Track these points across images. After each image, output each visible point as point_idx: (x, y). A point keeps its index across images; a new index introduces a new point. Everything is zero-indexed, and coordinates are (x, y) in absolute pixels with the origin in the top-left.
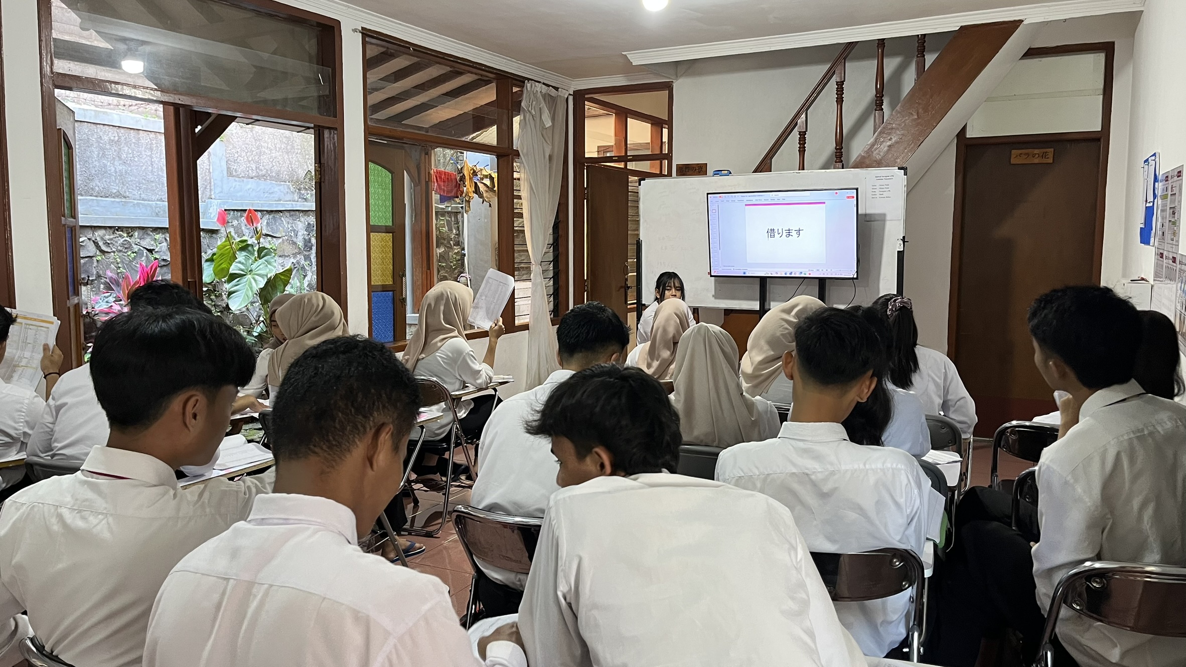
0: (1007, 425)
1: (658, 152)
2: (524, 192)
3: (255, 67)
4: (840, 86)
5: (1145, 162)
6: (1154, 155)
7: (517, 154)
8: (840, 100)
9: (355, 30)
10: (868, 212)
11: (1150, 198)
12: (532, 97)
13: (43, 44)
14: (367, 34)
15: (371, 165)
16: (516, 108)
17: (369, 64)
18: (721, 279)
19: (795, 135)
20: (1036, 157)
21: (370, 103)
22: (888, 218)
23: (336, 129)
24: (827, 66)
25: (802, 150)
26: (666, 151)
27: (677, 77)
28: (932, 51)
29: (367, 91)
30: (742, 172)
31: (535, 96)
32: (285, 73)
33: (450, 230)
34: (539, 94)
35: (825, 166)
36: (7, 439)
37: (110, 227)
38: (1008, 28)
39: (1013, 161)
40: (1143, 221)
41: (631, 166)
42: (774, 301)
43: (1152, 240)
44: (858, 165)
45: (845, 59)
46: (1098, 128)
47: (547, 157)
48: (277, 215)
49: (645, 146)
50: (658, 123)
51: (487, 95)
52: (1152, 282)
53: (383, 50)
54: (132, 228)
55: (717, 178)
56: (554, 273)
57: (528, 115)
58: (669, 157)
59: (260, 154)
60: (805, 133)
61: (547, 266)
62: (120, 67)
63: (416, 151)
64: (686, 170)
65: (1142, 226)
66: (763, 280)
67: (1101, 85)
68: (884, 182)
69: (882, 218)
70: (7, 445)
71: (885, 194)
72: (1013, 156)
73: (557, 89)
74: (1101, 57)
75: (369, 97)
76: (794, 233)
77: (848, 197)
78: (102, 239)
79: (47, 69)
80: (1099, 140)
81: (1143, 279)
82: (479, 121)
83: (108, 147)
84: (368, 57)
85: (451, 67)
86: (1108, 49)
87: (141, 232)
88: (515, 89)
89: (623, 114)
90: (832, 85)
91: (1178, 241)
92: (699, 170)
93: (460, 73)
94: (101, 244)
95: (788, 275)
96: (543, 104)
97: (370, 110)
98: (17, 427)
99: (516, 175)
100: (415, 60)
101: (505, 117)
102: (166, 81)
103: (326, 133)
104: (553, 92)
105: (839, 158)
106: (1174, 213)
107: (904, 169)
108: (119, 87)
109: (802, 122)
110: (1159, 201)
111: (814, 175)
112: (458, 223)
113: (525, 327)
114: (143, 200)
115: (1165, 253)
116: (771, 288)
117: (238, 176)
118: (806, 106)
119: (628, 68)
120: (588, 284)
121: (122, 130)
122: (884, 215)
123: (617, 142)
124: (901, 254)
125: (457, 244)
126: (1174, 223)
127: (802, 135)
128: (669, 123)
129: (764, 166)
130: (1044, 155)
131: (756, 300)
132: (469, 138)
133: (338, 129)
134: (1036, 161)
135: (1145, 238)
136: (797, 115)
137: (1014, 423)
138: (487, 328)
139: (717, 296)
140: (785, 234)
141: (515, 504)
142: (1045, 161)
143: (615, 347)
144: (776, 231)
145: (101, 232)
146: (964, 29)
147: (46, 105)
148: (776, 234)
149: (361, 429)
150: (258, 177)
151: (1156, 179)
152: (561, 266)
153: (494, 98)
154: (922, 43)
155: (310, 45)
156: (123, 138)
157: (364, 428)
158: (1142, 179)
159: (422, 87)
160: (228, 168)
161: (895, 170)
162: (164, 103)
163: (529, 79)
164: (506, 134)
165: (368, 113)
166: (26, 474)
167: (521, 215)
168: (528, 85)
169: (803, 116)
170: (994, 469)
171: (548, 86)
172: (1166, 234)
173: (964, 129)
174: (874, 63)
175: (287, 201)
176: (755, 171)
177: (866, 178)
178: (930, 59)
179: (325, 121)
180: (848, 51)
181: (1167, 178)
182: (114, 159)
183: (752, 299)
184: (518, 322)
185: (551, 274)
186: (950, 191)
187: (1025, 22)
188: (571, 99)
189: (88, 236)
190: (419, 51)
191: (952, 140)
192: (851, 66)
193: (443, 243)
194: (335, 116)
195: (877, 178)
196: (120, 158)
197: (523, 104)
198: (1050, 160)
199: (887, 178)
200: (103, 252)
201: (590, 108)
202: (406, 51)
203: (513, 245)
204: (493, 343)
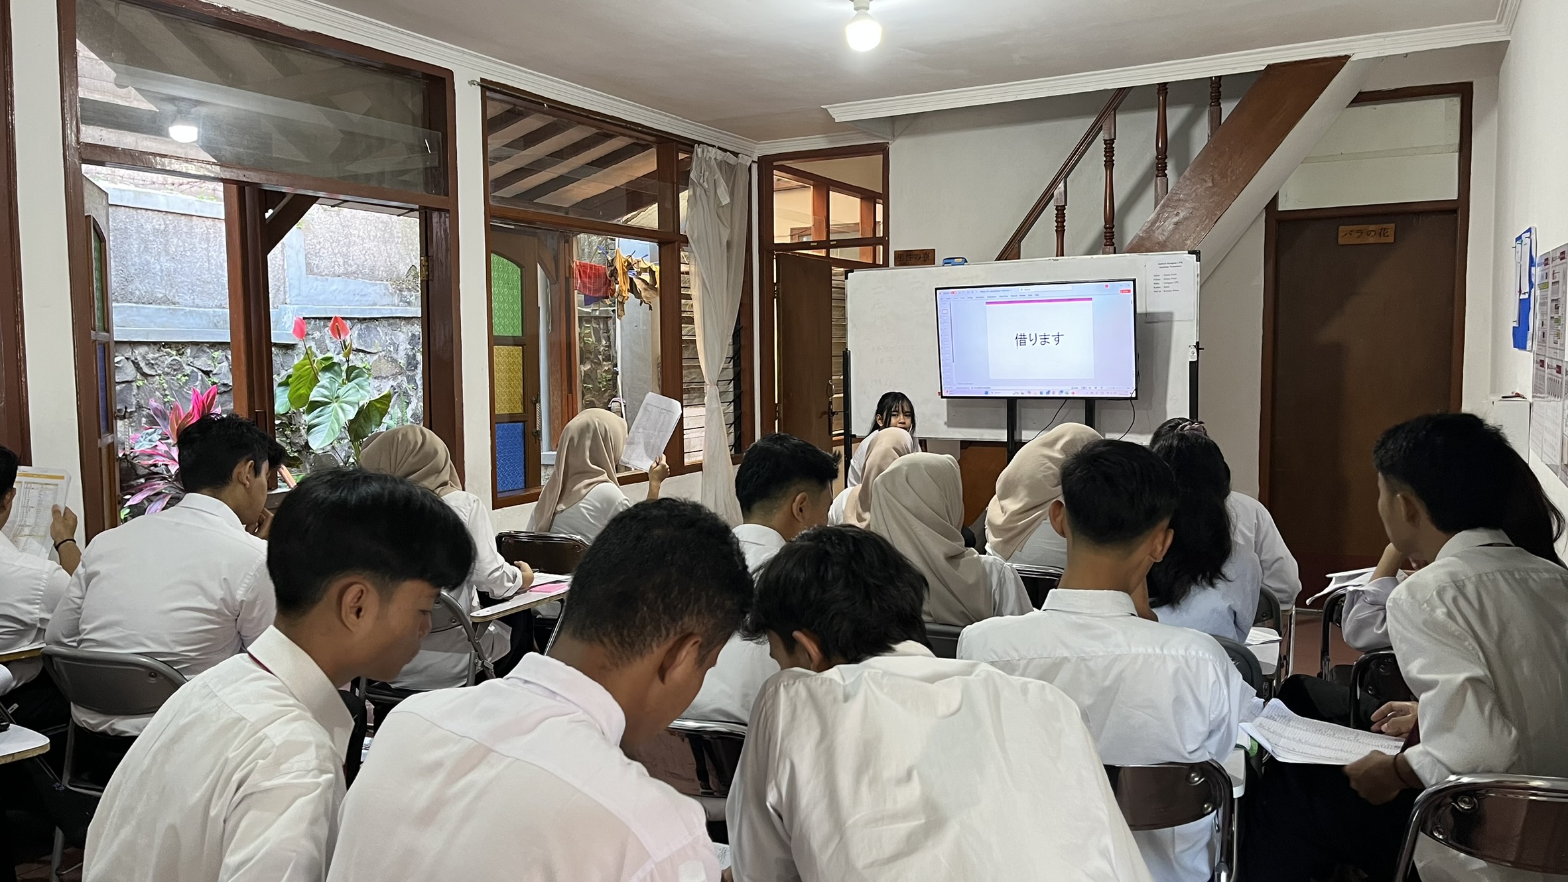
1: (870, 235)
2: (695, 291)
3: (342, 132)
4: (1109, 145)
5: (1517, 239)
6: (1529, 230)
7: (685, 240)
8: (1109, 164)
9: (472, 83)
10: (1150, 310)
11: (1526, 288)
12: (704, 164)
13: (67, 105)
14: (487, 86)
15: (494, 257)
16: (684, 180)
17: (490, 125)
18: (956, 402)
19: (1050, 210)
20: (1371, 235)
21: (491, 177)
22: (1176, 317)
23: (448, 211)
24: (1092, 120)
25: (1060, 230)
26: (880, 233)
27: (894, 137)
28: (1230, 98)
29: (488, 161)
30: (982, 259)
31: (709, 167)
32: (381, 140)
33: (599, 340)
34: (713, 162)
35: (1092, 251)
36: (19, 627)
37: (155, 343)
38: (1329, 67)
39: (1341, 241)
40: (1516, 318)
41: (835, 254)
42: (1026, 429)
43: (1529, 343)
44: (1134, 249)
45: (1115, 110)
46: (1453, 195)
47: (725, 243)
48: (372, 325)
49: (853, 227)
50: (869, 198)
51: (645, 164)
52: (1530, 399)
53: (508, 107)
54: (182, 343)
55: (948, 268)
56: (735, 395)
57: (698, 189)
58: (885, 241)
59: (348, 246)
60: (1063, 207)
61: (725, 387)
62: (167, 135)
63: (553, 238)
64: (907, 259)
65: (1516, 325)
66: (1012, 402)
67: (1456, 139)
68: (1170, 270)
69: (1168, 318)
70: (18, 633)
71: (1172, 287)
72: (1340, 234)
73: (736, 154)
74: (1453, 103)
75: (490, 168)
76: (1051, 340)
77: (1123, 291)
78: (144, 358)
79: (72, 139)
80: (1455, 211)
81: (1518, 395)
82: (635, 197)
83: (151, 238)
84: (489, 117)
85: (598, 127)
86: (1464, 91)
87: (195, 348)
88: (681, 156)
89: (824, 187)
90: (1099, 145)
91: (1563, 345)
92: (924, 258)
93: (609, 136)
94: (142, 365)
95: (1045, 395)
96: (718, 175)
97: (492, 185)
98: (31, 611)
99: (683, 268)
100: (550, 119)
101: (669, 193)
102: (227, 151)
103: (435, 216)
104: (731, 159)
105: (1109, 240)
106: (1557, 308)
107: (1196, 253)
108: (166, 160)
109: (1060, 193)
110: (1536, 292)
111: (1076, 263)
112: (608, 331)
113: (698, 467)
114: (198, 306)
115: (1547, 361)
116: (1022, 411)
117: (320, 274)
118: (1064, 173)
119: (829, 125)
120: (780, 408)
121: (170, 217)
122: (1171, 314)
123: (816, 223)
124: (1194, 366)
125: (608, 358)
126: (1558, 321)
127: (1061, 210)
128: (885, 197)
129: (1011, 252)
130: (1382, 233)
131: (1000, 428)
132: (621, 221)
133: (451, 211)
134: (1371, 240)
135: (1520, 341)
136: (1054, 184)
138: (646, 469)
139: (951, 423)
140: (1039, 341)
142: (1383, 240)
144: (1028, 336)
145: (142, 350)
146: (1273, 69)
147: (70, 184)
148: (1028, 340)
150: (347, 275)
151: (1532, 262)
152: (744, 387)
153: (651, 166)
154: (1216, 88)
155: (414, 102)
156: (171, 227)
158: (1511, 263)
159: (561, 155)
160: (308, 264)
161: (1184, 255)
162: (225, 181)
163: (699, 143)
164: (670, 214)
165: (490, 190)
166: (44, 668)
167: (691, 321)
168: (699, 150)
169: (1062, 185)
170: (1325, 651)
171: (724, 150)
172: (1547, 335)
173: (1275, 199)
174: (1154, 115)
175: (384, 305)
176: (999, 259)
177: (1146, 265)
178: (1227, 108)
179: (434, 200)
180: (1119, 100)
181: (1546, 261)
182: (159, 253)
183: (999, 427)
184: (688, 460)
185: (731, 397)
186: (1259, 281)
187: (1353, 59)
188: (755, 167)
189: (126, 355)
190: (556, 107)
191: (1259, 215)
192: (1123, 120)
193: (589, 358)
194: (447, 195)
195: (1162, 265)
196: (167, 253)
197: (694, 175)
198: (1391, 239)
199: (1173, 264)
200: (146, 376)
201: (780, 178)
202: (539, 108)
203: (682, 359)
204: (654, 488)
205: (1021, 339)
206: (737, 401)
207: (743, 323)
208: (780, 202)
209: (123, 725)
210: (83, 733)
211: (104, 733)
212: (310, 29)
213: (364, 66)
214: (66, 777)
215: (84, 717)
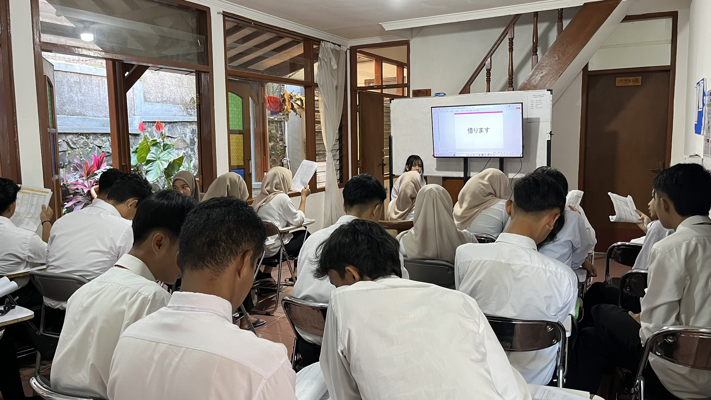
0: (615, 244)
1: (401, 83)
2: (321, 109)
3: (159, 36)
4: (511, 41)
5: (697, 84)
6: (703, 80)
7: (317, 85)
8: (511, 49)
9: (219, 13)
10: (529, 117)
11: (701, 106)
12: (325, 51)
13: (35, 25)
14: (225, 15)
15: (230, 94)
16: (316, 58)
17: (227, 33)
18: (440, 159)
19: (484, 71)
21: (228, 57)
22: (541, 120)
23: (208, 72)
24: (503, 29)
25: (488, 80)
26: (406, 82)
27: (412, 37)
28: (567, 18)
29: (227, 49)
30: (452, 94)
31: (327, 50)
32: (177, 40)
33: (277, 131)
34: (329, 49)
35: (503, 90)
36: (18, 260)
37: (76, 134)
38: (613, 4)
39: (616, 85)
40: (696, 120)
41: (385, 91)
42: (473, 171)
43: (702, 131)
44: (522, 89)
45: (514, 24)
46: (669, 63)
47: (335, 87)
48: (174, 125)
49: (393, 79)
50: (401, 65)
51: (298, 50)
52: (702, 157)
53: (235, 24)
54: (88, 133)
55: (437, 98)
56: (340, 156)
57: (322, 62)
58: (408, 85)
59: (163, 88)
60: (490, 70)
61: (335, 153)
62: (80, 38)
63: (256, 85)
64: (418, 93)
65: (696, 123)
66: (466, 159)
67: (670, 37)
68: (538, 99)
69: (537, 120)
70: (18, 264)
71: (539, 106)
72: (617, 82)
73: (340, 46)
74: (670, 21)
75: (228, 53)
76: (484, 131)
77: (517, 108)
78: (71, 140)
79: (37, 40)
80: (669, 71)
81: (697, 155)
82: (293, 66)
83: (73, 85)
84: (227, 29)
85: (276, 34)
86: (674, 15)
87: (94, 136)
88: (315, 47)
89: (380, 60)
90: (506, 40)
92: (426, 93)
93: (281, 38)
94: (70, 143)
95: (481, 156)
96: (332, 55)
97: (228, 60)
98: (24, 253)
99: (316, 98)
100: (255, 30)
101: (309, 63)
102: (108, 45)
103: (203, 75)
104: (338, 48)
105: (511, 84)
107: (550, 90)
108: (80, 50)
109: (488, 63)
110: (706, 108)
111: (496, 95)
112: (281, 127)
113: (323, 189)
114: (95, 117)
115: (710, 139)
116: (471, 164)
117: (150, 102)
118: (491, 53)
119: (382, 32)
120: (360, 163)
121: (82, 76)
122: (539, 119)
123: (376, 77)
124: (549, 142)
125: (282, 140)
127: (489, 71)
128: (408, 65)
129: (466, 90)
130: (636, 80)
131: (461, 171)
132: (287, 77)
133: (210, 72)
134: (631, 84)
135: (698, 130)
136: (485, 59)
137: (619, 243)
138: (300, 190)
139: (438, 169)
140: (478, 131)
141: (320, 295)
142: (636, 84)
143: (378, 201)
144: (473, 129)
145: (71, 136)
146: (586, 5)
147: (37, 61)
148: (473, 131)
149: (235, 253)
150: (163, 102)
151: (704, 94)
152: (344, 152)
153: (301, 51)
154: (560, 14)
155: (192, 22)
156: (82, 80)
158: (696, 95)
159: (259, 46)
160: (145, 97)
161: (545, 92)
162: (106, 59)
163: (323, 40)
164: (309, 73)
165: (227, 62)
167: (319, 122)
168: (323, 44)
169: (489, 59)
170: (607, 271)
171: (335, 44)
173: (587, 66)
174: (532, 26)
175: (179, 116)
176: (460, 93)
177: (528, 96)
178: (566, 23)
179: (202, 68)
180: (516, 20)
182: (77, 92)
183: (459, 170)
184: (319, 186)
185: (338, 157)
186: (579, 103)
188: (348, 52)
189: (63, 139)
190: (258, 24)
191: (580, 73)
192: (517, 29)
193: (272, 140)
194: (208, 65)
195: (534, 96)
196: (81, 92)
197: (320, 55)
198: (640, 84)
199: (540, 96)
200: (72, 148)
201: (360, 57)
202: (250, 24)
203: (315, 140)
204: (303, 199)
205: (470, 130)
206: (341, 160)
207: (343, 123)
208: (360, 68)
210: (48, 308)
211: (58, 309)
213: (170, 6)
214: (41, 327)
215: (48, 302)
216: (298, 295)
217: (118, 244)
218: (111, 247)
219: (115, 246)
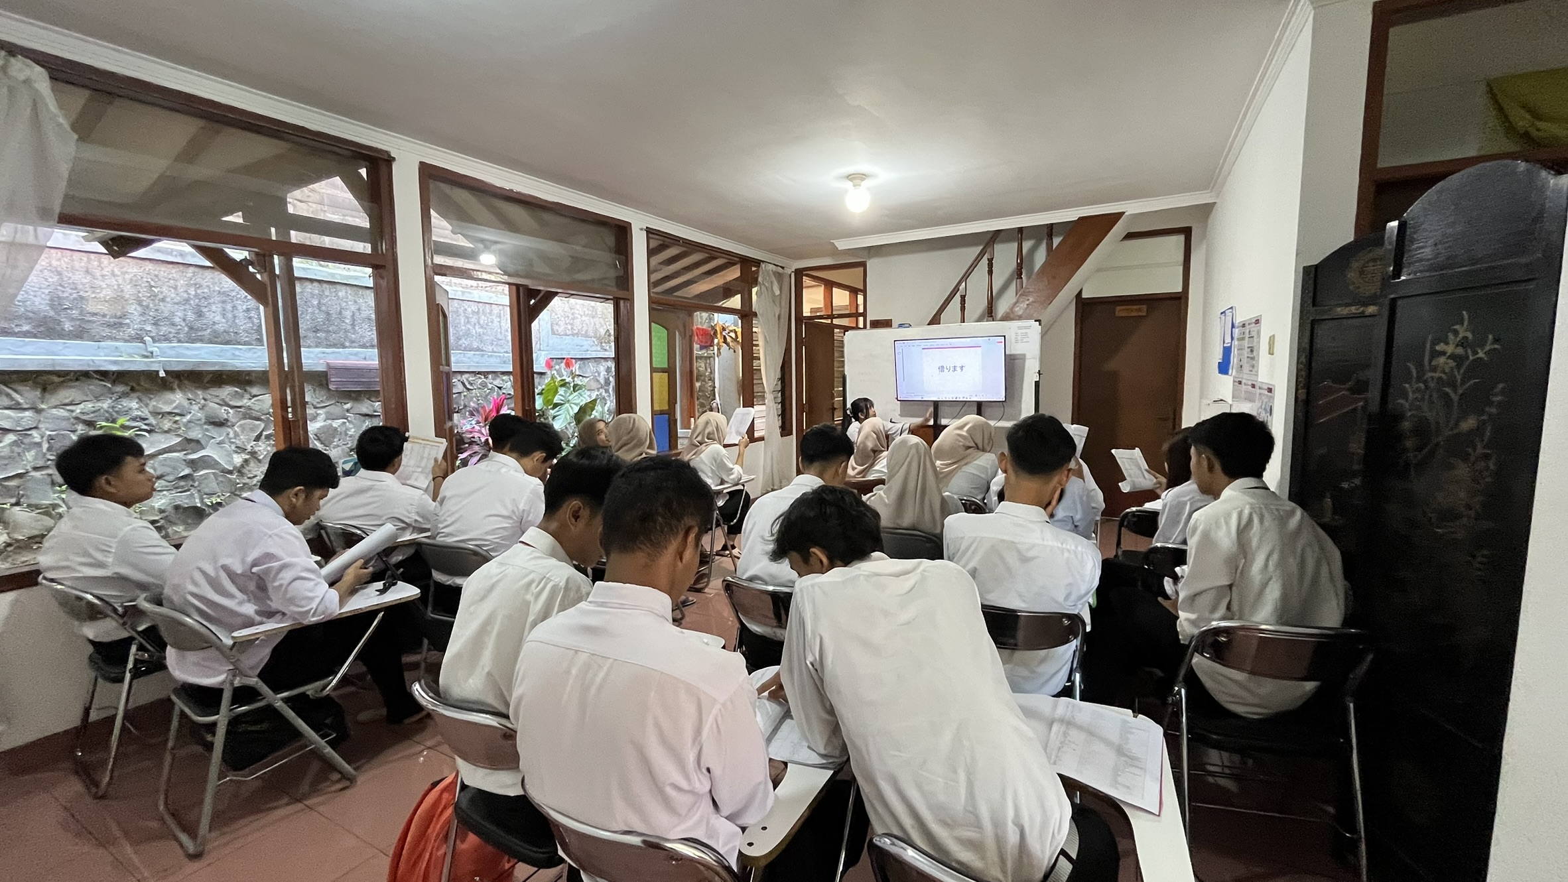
0: (1127, 510)
1: (854, 312)
2: (761, 342)
3: (570, 256)
4: (990, 261)
5: (1222, 313)
6: (1231, 308)
7: (755, 315)
8: (990, 272)
9: (641, 229)
10: (1013, 352)
11: (1228, 340)
12: (766, 274)
13: (426, 245)
14: (649, 231)
15: (653, 324)
16: (755, 282)
17: (651, 253)
18: (904, 403)
19: (957, 298)
20: (1134, 311)
21: (652, 281)
22: (1027, 357)
23: (628, 300)
24: (981, 247)
25: (963, 309)
26: (861, 310)
27: (870, 258)
28: (1058, 235)
29: (650, 272)
30: (919, 325)
31: (769, 275)
32: (592, 261)
33: (706, 369)
34: (771, 272)
35: (980, 320)
36: (403, 525)
37: (473, 372)
38: (1114, 218)
39: (1117, 314)
40: (1221, 357)
41: (836, 321)
42: (944, 418)
43: (1230, 371)
44: (1004, 319)
45: (994, 242)
46: (1180, 289)
47: (776, 316)
48: (586, 362)
49: (845, 307)
50: (854, 291)
51: (734, 273)
52: (1230, 402)
53: (660, 242)
54: (487, 372)
55: (900, 329)
56: (782, 399)
57: (763, 287)
58: (864, 315)
59: (573, 319)
60: (965, 296)
61: (777, 394)
63: (683, 314)
64: (876, 324)
65: (1220, 361)
66: (936, 404)
67: (1181, 258)
68: (1024, 331)
69: (1023, 357)
70: (403, 529)
71: (1025, 340)
72: (1117, 311)
73: (783, 268)
74: (1181, 238)
75: (651, 276)
76: (958, 369)
77: (998, 342)
78: (467, 380)
79: (429, 262)
80: (1181, 298)
81: (1222, 400)
82: (727, 292)
83: (471, 316)
84: (651, 248)
85: (708, 253)
86: (1187, 232)
87: (493, 375)
88: (754, 269)
89: (830, 285)
90: (985, 261)
91: (1257, 372)
92: (887, 324)
93: (714, 258)
94: (467, 384)
95: (955, 400)
96: (773, 279)
97: (652, 285)
98: (412, 517)
99: (754, 330)
100: (685, 249)
101: (746, 289)
102: (511, 268)
103: (622, 302)
104: (780, 270)
105: (990, 313)
106: (1252, 351)
107: (1039, 321)
108: (479, 273)
109: (963, 288)
110: (1236, 342)
111: (971, 326)
112: (711, 364)
113: (762, 439)
114: (495, 352)
115: (1244, 381)
116: (943, 410)
117: (559, 335)
118: (965, 277)
119: (835, 252)
120: (806, 406)
121: (481, 304)
122: (1024, 355)
123: (826, 305)
124: (1037, 384)
125: (711, 379)
126: (1253, 358)
127: (963, 298)
128: (864, 292)
130: (1140, 310)
132: (719, 304)
133: (630, 300)
134: (1134, 314)
135: (1224, 368)
136: (959, 283)
137: (1134, 509)
138: (737, 441)
140: (952, 369)
141: (771, 576)
142: (1140, 314)
144: (945, 367)
145: (466, 376)
146: (1081, 219)
147: (429, 287)
148: (945, 369)
149: (675, 530)
150: (573, 335)
151: (1233, 326)
152: (787, 394)
153: (738, 274)
154: (1050, 230)
155: (610, 240)
156: (481, 310)
157: (678, 530)
158: (1219, 327)
159: (688, 268)
160: (552, 329)
161: (1032, 322)
162: (509, 284)
163: (763, 262)
164: (747, 301)
166: (416, 551)
167: (758, 359)
168: (763, 265)
169: (964, 284)
170: (1118, 544)
171: (777, 266)
172: (1244, 367)
173: (1081, 292)
174: (1016, 245)
176: (928, 324)
177: (1011, 328)
178: (1056, 241)
179: (621, 294)
180: (995, 237)
181: (1244, 326)
182: (475, 324)
184: (757, 435)
185: (780, 400)
186: (1072, 336)
187: (1126, 214)
188: (793, 275)
189: (458, 379)
190: (687, 243)
191: (1072, 300)
192: (998, 248)
193: (701, 379)
194: (628, 291)
195: (1019, 328)
196: (479, 324)
197: (760, 279)
198: (1144, 314)
199: (1026, 328)
200: (468, 389)
201: (807, 281)
202: (677, 242)
203: (753, 379)
204: (742, 451)
205: (942, 368)
206: (783, 403)
207: (786, 359)
208: (806, 294)
209: (458, 581)
210: (439, 585)
211: (450, 586)
212: (556, 201)
213: (583, 221)
214: (430, 609)
215: (438, 576)
216: (743, 574)
217: (521, 507)
218: (513, 512)
219: (518, 508)
